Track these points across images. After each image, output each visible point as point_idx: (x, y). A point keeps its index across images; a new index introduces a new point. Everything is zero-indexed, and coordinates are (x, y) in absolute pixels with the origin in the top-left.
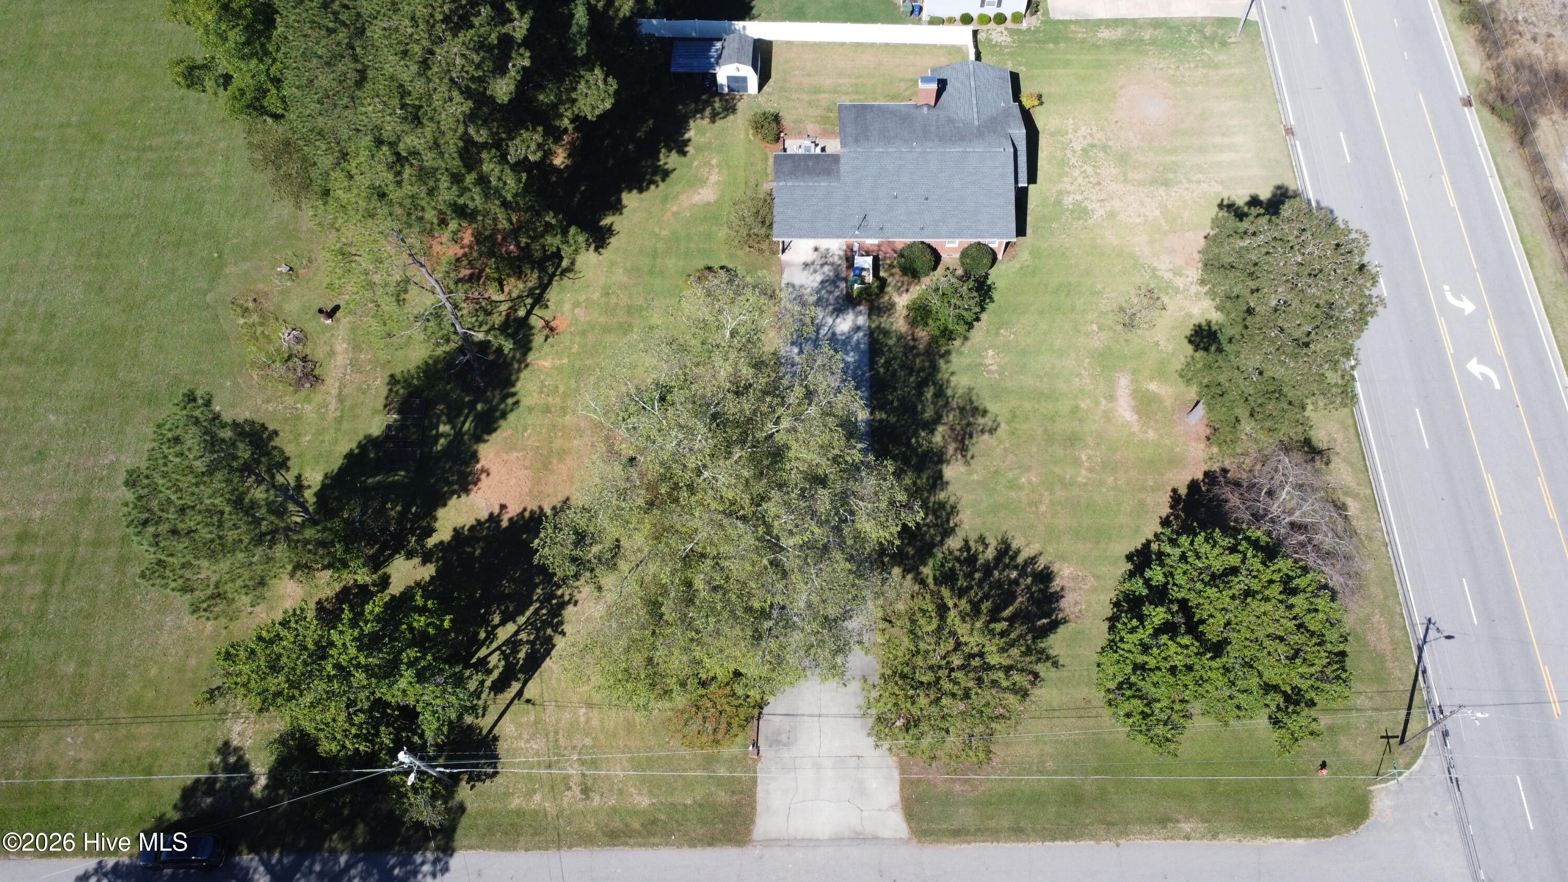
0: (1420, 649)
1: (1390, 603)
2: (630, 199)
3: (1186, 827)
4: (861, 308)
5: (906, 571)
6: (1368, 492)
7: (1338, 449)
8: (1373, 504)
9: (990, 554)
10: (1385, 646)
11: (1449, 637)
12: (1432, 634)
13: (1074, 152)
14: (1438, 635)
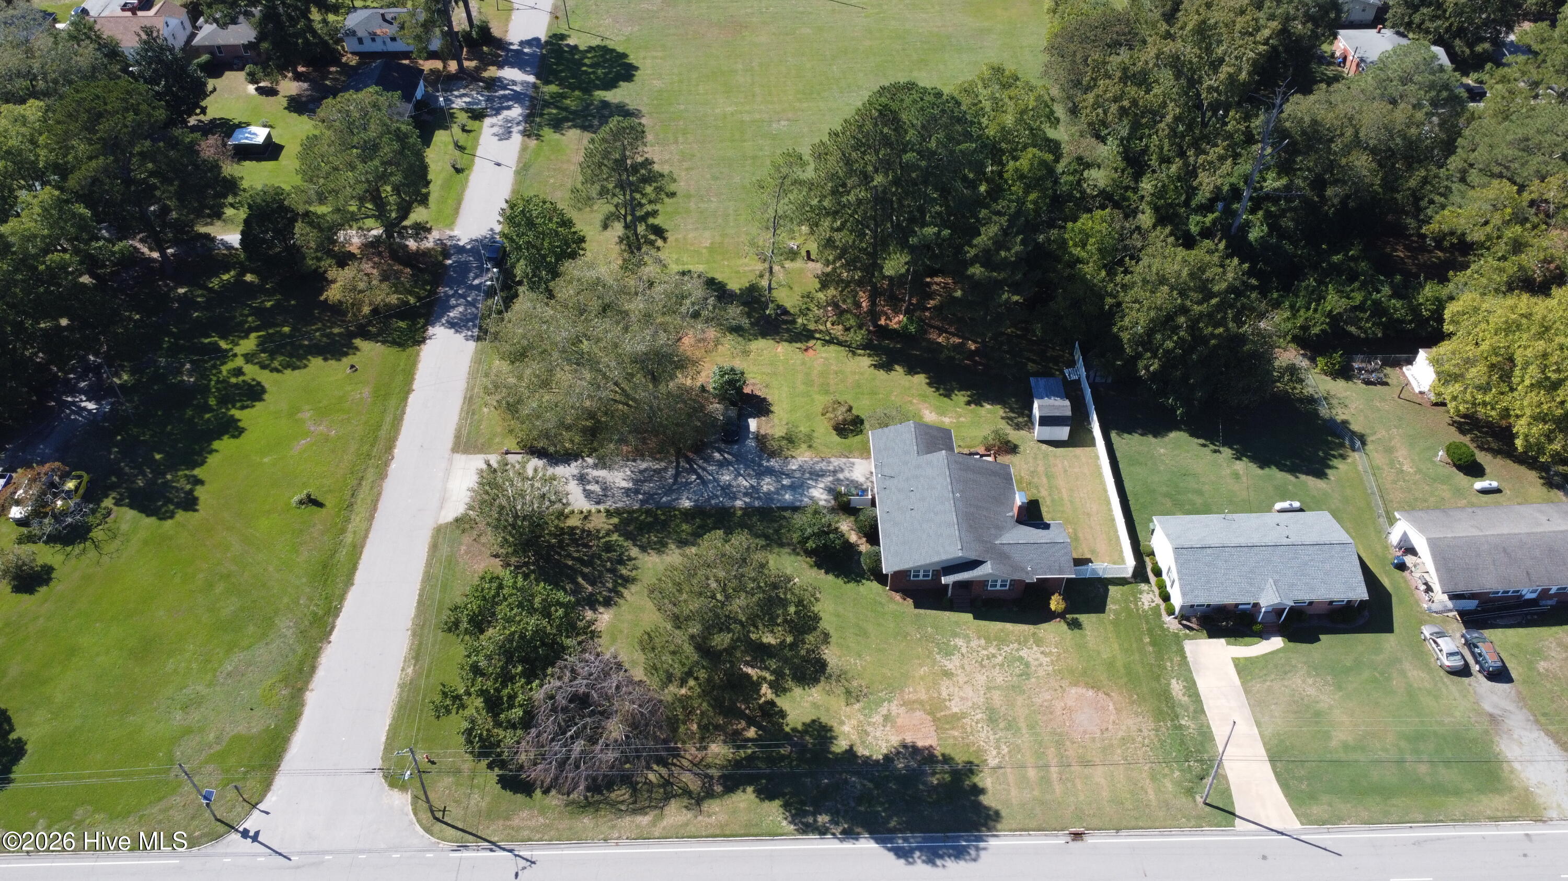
0: (511, 851)
1: (552, 833)
2: (920, 379)
3: (410, 670)
4: (833, 502)
5: (615, 526)
6: (657, 834)
7: (700, 818)
8: (643, 836)
9: (624, 572)
10: (516, 822)
11: (517, 875)
12: (522, 863)
13: (1018, 650)
14: (520, 867)
